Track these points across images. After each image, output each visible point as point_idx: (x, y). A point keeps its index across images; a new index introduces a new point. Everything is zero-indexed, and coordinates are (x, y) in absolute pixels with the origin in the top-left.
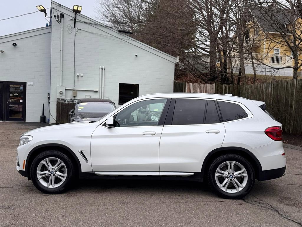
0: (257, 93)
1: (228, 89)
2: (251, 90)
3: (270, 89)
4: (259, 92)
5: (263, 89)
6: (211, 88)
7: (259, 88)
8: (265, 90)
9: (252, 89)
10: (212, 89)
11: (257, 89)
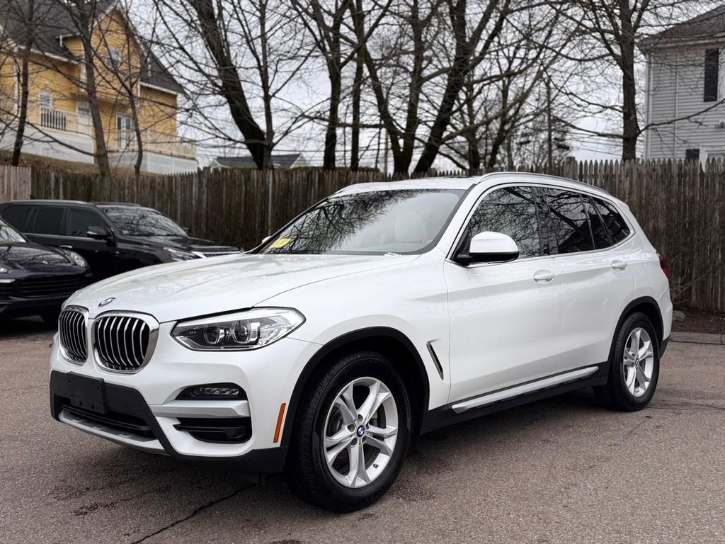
0: (154, 199)
1: (63, 184)
2: (132, 190)
3: (195, 189)
4: (159, 196)
5: (171, 190)
6: (20, 179)
7: (158, 187)
8: (179, 191)
9: (135, 189)
10: (24, 182)
11: (151, 188)
